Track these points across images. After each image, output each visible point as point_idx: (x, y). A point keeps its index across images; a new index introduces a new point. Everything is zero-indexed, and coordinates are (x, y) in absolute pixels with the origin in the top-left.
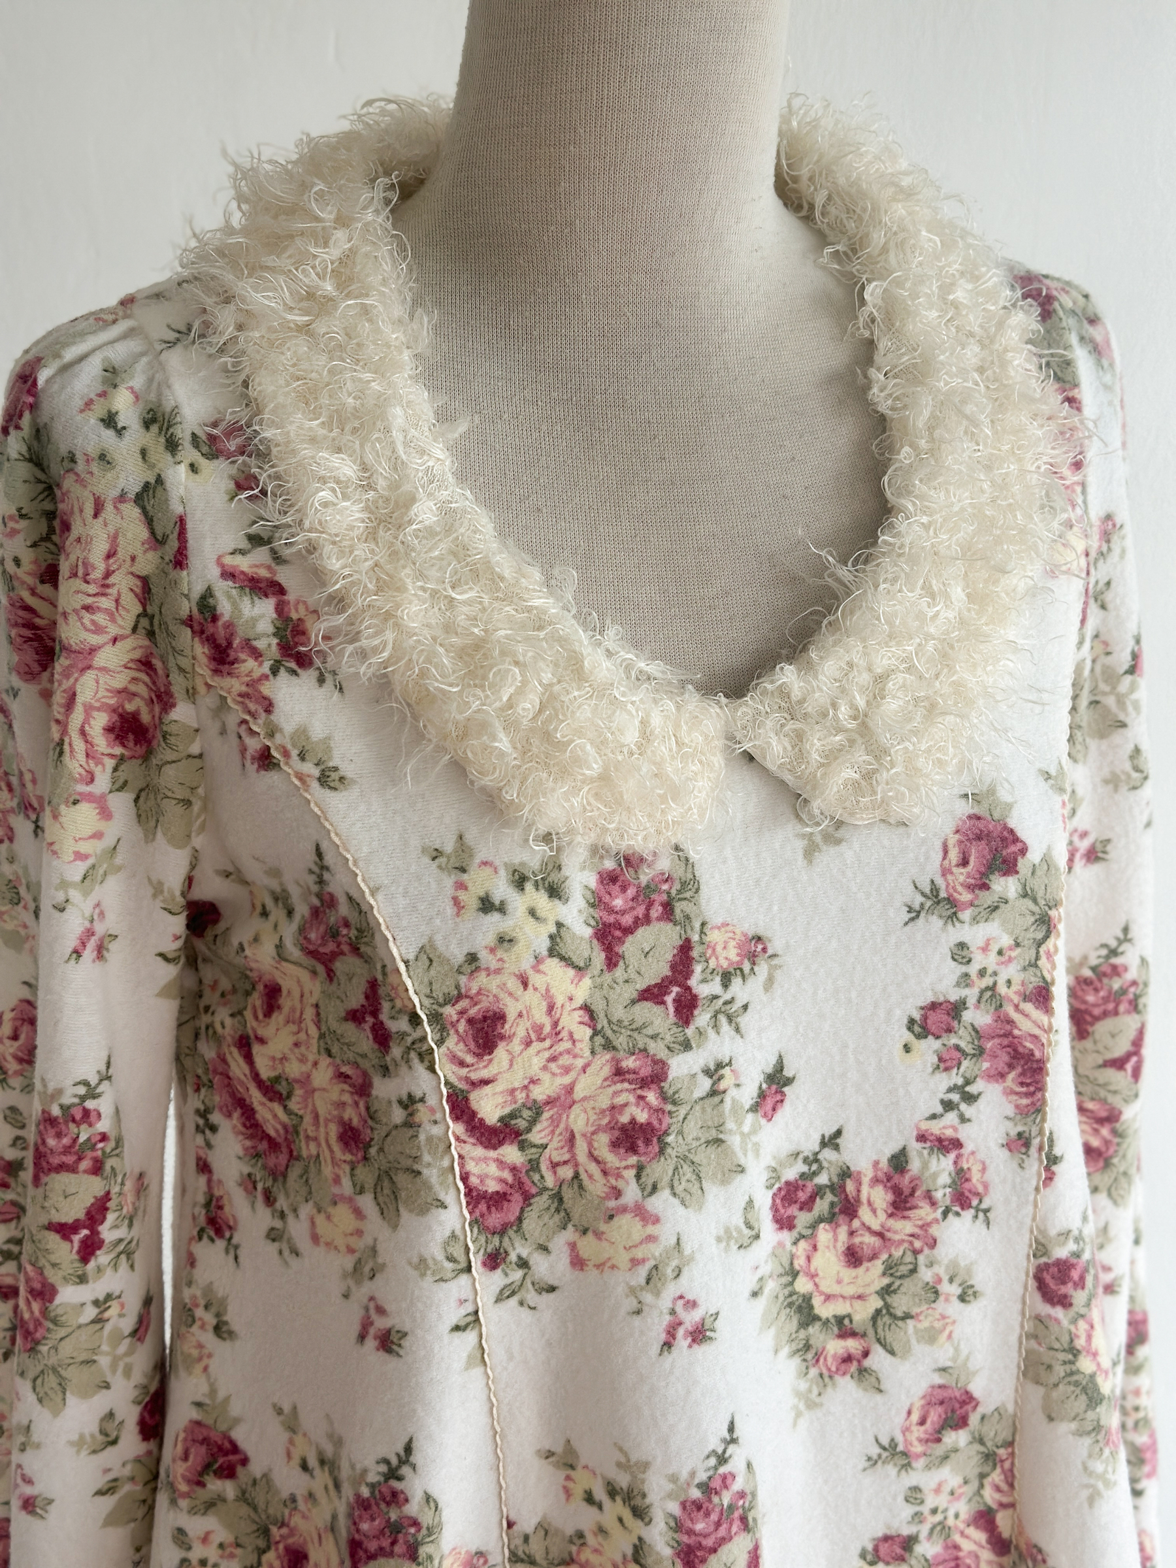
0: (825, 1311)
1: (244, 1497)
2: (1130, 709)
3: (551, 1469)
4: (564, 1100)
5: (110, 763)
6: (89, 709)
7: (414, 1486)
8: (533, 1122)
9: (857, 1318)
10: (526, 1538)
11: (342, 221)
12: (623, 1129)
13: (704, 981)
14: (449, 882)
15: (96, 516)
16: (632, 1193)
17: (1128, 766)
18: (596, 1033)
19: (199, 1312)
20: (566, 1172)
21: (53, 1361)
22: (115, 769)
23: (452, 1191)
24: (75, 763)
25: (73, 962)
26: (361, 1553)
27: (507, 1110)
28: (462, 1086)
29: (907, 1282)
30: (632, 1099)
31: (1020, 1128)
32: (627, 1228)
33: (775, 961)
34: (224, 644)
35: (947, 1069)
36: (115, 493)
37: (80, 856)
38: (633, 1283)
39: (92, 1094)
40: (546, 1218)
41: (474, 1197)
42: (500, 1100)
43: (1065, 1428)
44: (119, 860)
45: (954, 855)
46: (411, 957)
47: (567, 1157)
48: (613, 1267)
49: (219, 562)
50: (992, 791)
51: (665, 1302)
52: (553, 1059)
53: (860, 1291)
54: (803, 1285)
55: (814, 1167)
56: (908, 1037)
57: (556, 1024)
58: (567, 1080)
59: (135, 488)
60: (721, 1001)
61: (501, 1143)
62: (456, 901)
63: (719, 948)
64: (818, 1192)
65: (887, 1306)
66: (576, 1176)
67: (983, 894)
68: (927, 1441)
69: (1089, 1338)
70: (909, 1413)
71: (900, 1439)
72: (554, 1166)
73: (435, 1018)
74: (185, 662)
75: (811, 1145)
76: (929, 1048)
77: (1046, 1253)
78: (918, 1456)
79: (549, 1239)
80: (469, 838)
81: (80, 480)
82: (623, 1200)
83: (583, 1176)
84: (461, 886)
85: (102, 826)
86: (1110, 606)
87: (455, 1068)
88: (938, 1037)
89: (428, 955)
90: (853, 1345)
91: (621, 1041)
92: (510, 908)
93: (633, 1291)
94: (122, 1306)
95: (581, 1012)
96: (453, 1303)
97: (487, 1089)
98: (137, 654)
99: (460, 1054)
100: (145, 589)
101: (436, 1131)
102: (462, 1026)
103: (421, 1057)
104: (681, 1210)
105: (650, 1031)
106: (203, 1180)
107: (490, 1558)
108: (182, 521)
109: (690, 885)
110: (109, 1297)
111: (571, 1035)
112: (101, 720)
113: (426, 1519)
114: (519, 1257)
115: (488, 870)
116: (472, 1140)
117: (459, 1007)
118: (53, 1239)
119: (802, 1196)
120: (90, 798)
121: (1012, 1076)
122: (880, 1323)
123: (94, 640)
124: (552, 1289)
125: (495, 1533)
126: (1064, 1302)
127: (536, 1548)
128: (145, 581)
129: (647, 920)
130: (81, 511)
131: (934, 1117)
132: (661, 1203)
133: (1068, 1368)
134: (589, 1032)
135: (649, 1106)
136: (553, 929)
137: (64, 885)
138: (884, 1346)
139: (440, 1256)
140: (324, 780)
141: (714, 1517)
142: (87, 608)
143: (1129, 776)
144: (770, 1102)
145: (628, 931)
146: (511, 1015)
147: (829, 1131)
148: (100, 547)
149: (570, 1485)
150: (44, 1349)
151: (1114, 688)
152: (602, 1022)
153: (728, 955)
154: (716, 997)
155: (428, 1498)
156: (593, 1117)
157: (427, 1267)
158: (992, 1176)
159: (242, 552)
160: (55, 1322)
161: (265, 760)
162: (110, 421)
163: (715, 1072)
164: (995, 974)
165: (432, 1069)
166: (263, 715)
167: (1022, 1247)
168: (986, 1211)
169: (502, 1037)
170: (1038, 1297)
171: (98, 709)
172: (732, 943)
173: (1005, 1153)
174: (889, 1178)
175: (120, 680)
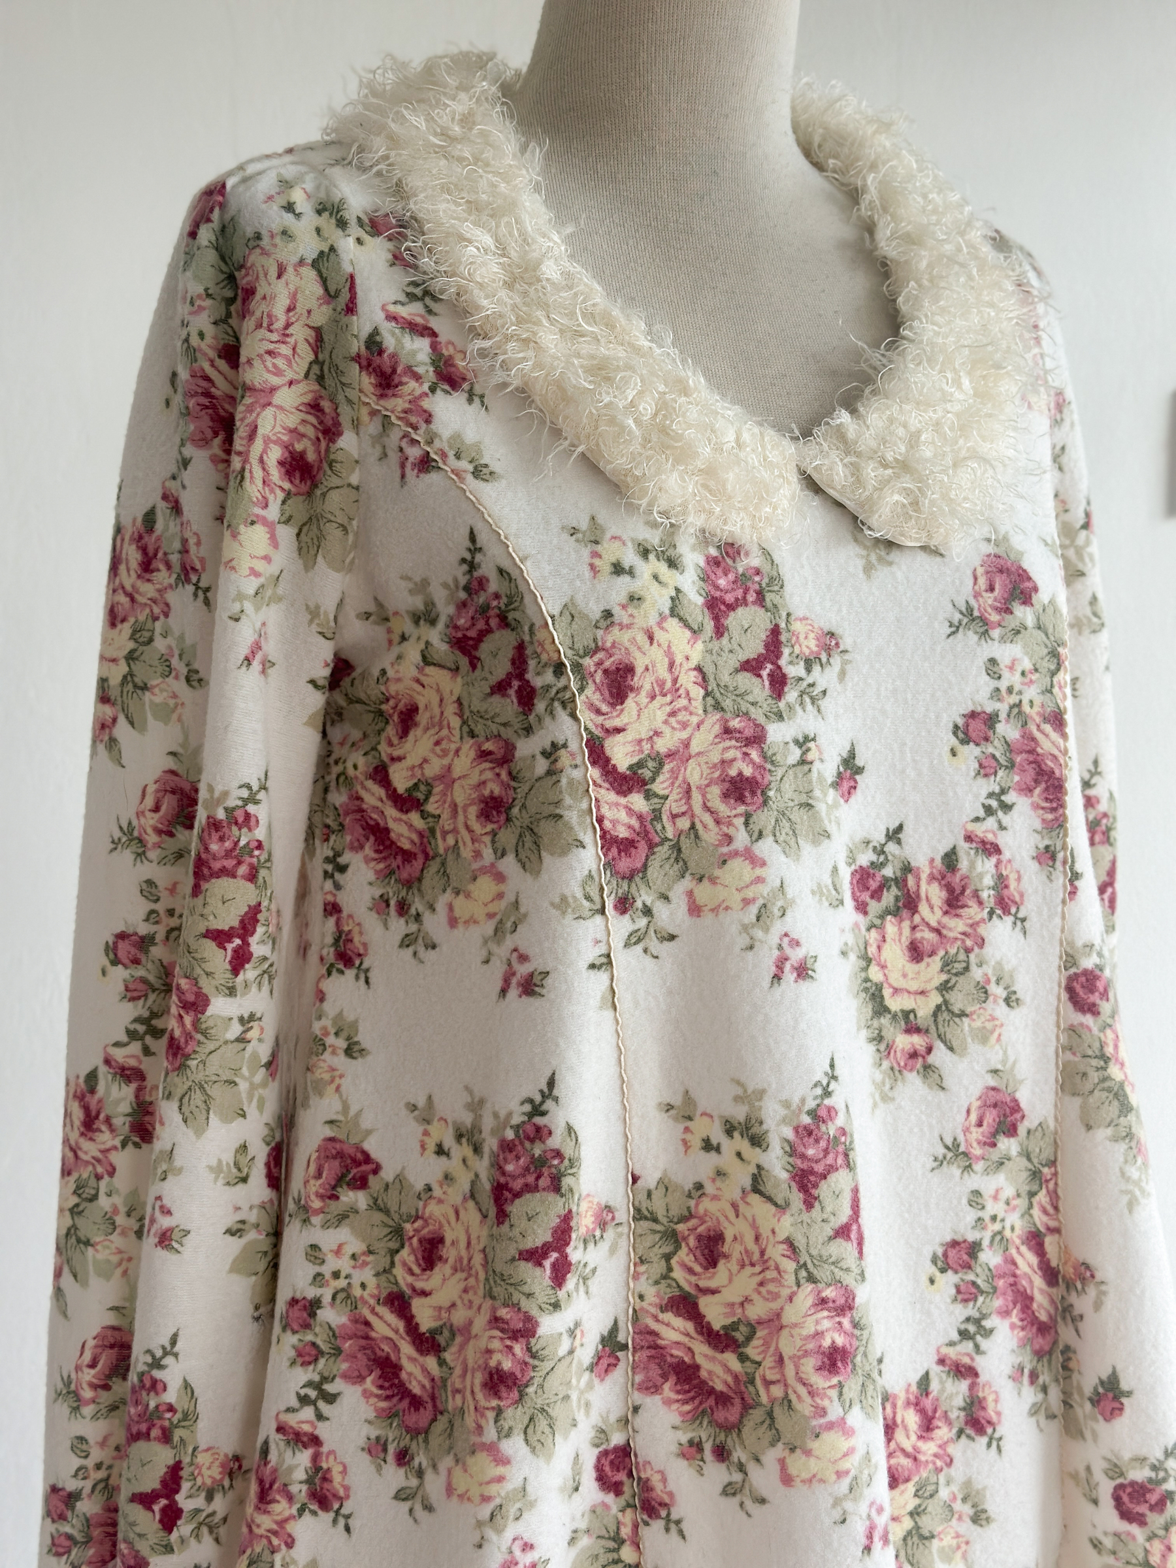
0: (895, 1004)
1: (376, 1205)
2: (1087, 560)
3: (671, 1122)
4: (681, 754)
5: (281, 495)
6: (267, 441)
7: (557, 1119)
8: (657, 772)
9: (920, 1014)
10: (649, 1194)
11: (463, 88)
12: (732, 781)
13: (791, 663)
14: (586, 552)
15: (279, 277)
16: (741, 838)
17: (1088, 611)
18: (707, 694)
19: (330, 1040)
20: (684, 824)
21: (200, 1077)
22: (284, 502)
23: (590, 832)
24: (254, 488)
25: (244, 668)
26: (507, 1194)
27: (635, 760)
28: (598, 732)
29: (961, 979)
30: (739, 755)
31: (1047, 842)
32: (739, 869)
33: (847, 657)
34: (389, 371)
35: (986, 775)
36: (295, 259)
37: (254, 573)
38: (746, 921)
39: (252, 799)
40: (667, 866)
41: (609, 841)
42: (630, 748)
43: (1102, 1134)
44: (280, 591)
45: (982, 582)
46: (556, 612)
47: (684, 809)
48: (727, 908)
49: (383, 308)
50: (1006, 538)
51: (774, 938)
52: (673, 714)
53: (922, 987)
54: (875, 974)
55: (882, 858)
56: (954, 741)
57: (675, 681)
58: (684, 735)
59: (311, 255)
60: (805, 684)
61: (630, 791)
62: (592, 567)
63: (802, 637)
64: (884, 885)
65: (946, 1002)
66: (693, 827)
67: (1008, 617)
68: (985, 1143)
69: (1116, 1047)
70: (968, 1112)
71: (961, 1138)
72: (674, 817)
73: (577, 667)
74: (353, 394)
75: (879, 837)
76: (971, 753)
77: (1075, 964)
78: (978, 1158)
79: (670, 888)
80: (600, 520)
81: (265, 253)
82: (733, 847)
83: (699, 826)
84: (596, 555)
85: (269, 550)
86: (1066, 469)
87: (593, 716)
88: (977, 745)
89: (570, 612)
90: (917, 1041)
91: (727, 703)
92: (637, 572)
93: (745, 928)
94: (262, 1029)
95: (695, 673)
96: (590, 944)
97: (619, 738)
98: (308, 398)
99: (597, 703)
100: (318, 339)
101: (577, 774)
102: (599, 677)
103: (564, 705)
104: (783, 858)
105: (750, 698)
106: (332, 921)
107: (617, 1215)
108: (352, 277)
109: (776, 581)
110: (252, 1017)
111: (688, 694)
112: (275, 454)
113: (568, 1152)
114: (644, 905)
115: (617, 543)
116: (606, 785)
117: (596, 658)
118: (210, 946)
119: (873, 885)
120: (265, 522)
121: (1037, 791)
122: (940, 1019)
123: (275, 380)
124: (672, 937)
125: (621, 1189)
126: (1093, 1010)
127: (658, 1206)
128: (318, 331)
129: (745, 602)
130: (266, 275)
131: (977, 819)
132: (766, 848)
133: (1101, 1073)
134: (702, 692)
135: (752, 762)
136: (673, 594)
137: (240, 597)
138: (944, 1042)
139: (579, 894)
140: (477, 473)
141: (823, 1144)
142: (270, 353)
143: (1089, 620)
144: (846, 785)
145: (731, 607)
146: (639, 670)
147: (893, 826)
148: (282, 302)
149: (688, 1137)
150: (193, 1063)
151: (1073, 541)
152: (712, 686)
153: (809, 645)
154: (801, 679)
155: (570, 1129)
156: (706, 772)
157: (568, 905)
158: (1025, 884)
159: (403, 304)
160: (205, 1034)
161: (426, 464)
162: (289, 207)
163: (804, 742)
164: (1020, 693)
165: (573, 715)
166: (423, 426)
167: (1055, 960)
168: (1023, 920)
169: (632, 689)
170: (1070, 1006)
171: (275, 443)
172: (812, 635)
173: (1035, 865)
174: (943, 877)
175: (292, 420)
